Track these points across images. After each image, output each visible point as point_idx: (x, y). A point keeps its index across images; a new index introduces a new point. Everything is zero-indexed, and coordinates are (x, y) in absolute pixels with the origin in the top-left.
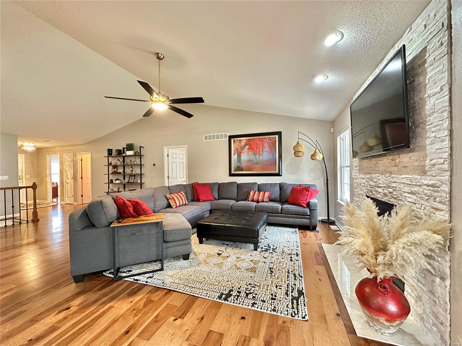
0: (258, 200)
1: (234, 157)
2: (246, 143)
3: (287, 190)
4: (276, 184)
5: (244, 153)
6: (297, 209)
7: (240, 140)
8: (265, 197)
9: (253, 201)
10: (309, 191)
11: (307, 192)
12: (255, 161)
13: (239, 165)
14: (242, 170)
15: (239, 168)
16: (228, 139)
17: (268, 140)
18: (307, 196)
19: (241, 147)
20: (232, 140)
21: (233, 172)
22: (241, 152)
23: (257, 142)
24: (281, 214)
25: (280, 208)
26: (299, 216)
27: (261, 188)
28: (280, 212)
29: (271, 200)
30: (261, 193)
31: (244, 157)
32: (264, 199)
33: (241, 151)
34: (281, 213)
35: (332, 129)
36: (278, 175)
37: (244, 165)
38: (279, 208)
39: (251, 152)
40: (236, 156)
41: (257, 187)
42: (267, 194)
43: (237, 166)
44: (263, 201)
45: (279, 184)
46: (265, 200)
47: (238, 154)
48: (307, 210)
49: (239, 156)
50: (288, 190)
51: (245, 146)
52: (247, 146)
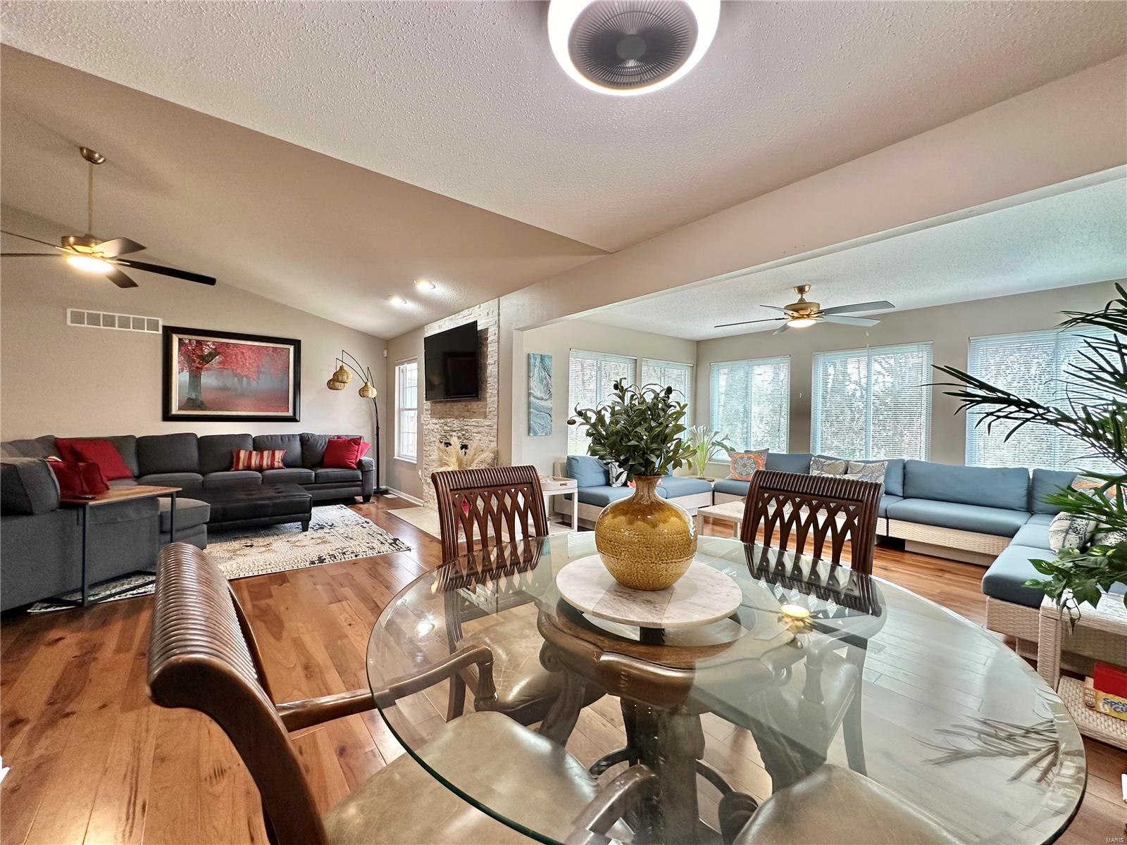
0: (261, 466)
1: (180, 377)
2: (215, 349)
3: (317, 445)
4: (293, 435)
5: (208, 369)
6: (343, 472)
7: (199, 342)
8: (276, 460)
9: (248, 468)
10: (359, 444)
11: (357, 447)
12: (239, 391)
13: (193, 396)
14: (201, 406)
15: (191, 403)
16: (160, 332)
17: (270, 352)
18: (358, 452)
19: (201, 358)
20: (175, 339)
21: (175, 410)
22: (201, 368)
23: (244, 351)
24: (315, 485)
25: (313, 474)
26: (346, 484)
27: (260, 444)
28: (313, 481)
29: (287, 465)
30: (266, 453)
31: (208, 379)
32: (274, 464)
33: (199, 366)
34: (315, 483)
35: (385, 352)
36: (293, 419)
37: (205, 397)
38: (311, 475)
39: (230, 372)
40: (186, 376)
41: (251, 442)
42: (279, 455)
43: (189, 399)
44: (272, 467)
45: (298, 437)
46: (276, 464)
47: (191, 372)
48: (359, 473)
49: (195, 375)
50: (319, 445)
51: (212, 355)
52: (217, 357)
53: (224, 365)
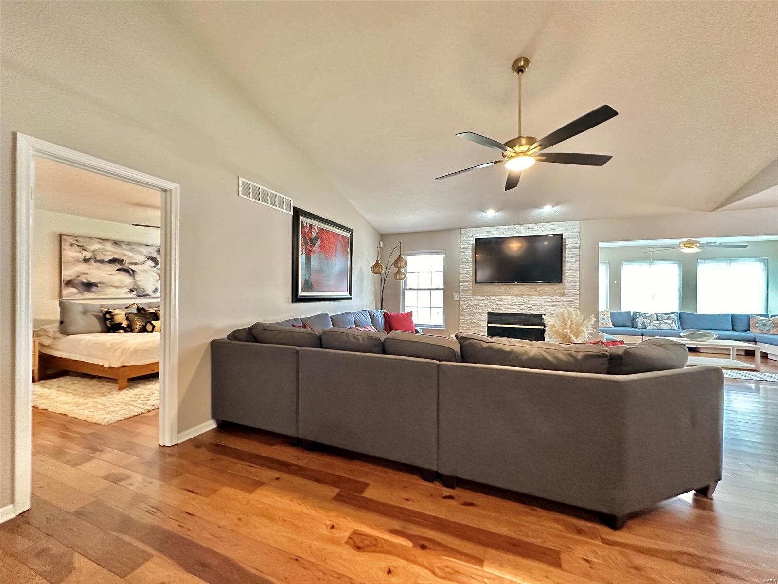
1: (302, 259)
2: (317, 233)
5: (314, 252)
7: (311, 226)
12: (328, 273)
14: (311, 288)
15: (306, 284)
16: (292, 212)
17: (341, 239)
19: (311, 240)
20: (301, 221)
21: (301, 293)
22: (311, 251)
23: (331, 237)
27: (357, 321)
31: (314, 262)
35: (381, 243)
36: (350, 298)
37: (313, 278)
39: (323, 255)
41: (353, 320)
43: (306, 280)
45: (368, 313)
47: (306, 254)
49: (308, 259)
51: (316, 238)
52: (318, 241)
53: (321, 249)
